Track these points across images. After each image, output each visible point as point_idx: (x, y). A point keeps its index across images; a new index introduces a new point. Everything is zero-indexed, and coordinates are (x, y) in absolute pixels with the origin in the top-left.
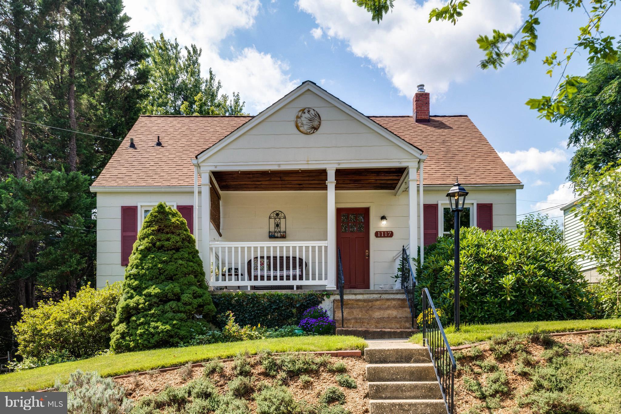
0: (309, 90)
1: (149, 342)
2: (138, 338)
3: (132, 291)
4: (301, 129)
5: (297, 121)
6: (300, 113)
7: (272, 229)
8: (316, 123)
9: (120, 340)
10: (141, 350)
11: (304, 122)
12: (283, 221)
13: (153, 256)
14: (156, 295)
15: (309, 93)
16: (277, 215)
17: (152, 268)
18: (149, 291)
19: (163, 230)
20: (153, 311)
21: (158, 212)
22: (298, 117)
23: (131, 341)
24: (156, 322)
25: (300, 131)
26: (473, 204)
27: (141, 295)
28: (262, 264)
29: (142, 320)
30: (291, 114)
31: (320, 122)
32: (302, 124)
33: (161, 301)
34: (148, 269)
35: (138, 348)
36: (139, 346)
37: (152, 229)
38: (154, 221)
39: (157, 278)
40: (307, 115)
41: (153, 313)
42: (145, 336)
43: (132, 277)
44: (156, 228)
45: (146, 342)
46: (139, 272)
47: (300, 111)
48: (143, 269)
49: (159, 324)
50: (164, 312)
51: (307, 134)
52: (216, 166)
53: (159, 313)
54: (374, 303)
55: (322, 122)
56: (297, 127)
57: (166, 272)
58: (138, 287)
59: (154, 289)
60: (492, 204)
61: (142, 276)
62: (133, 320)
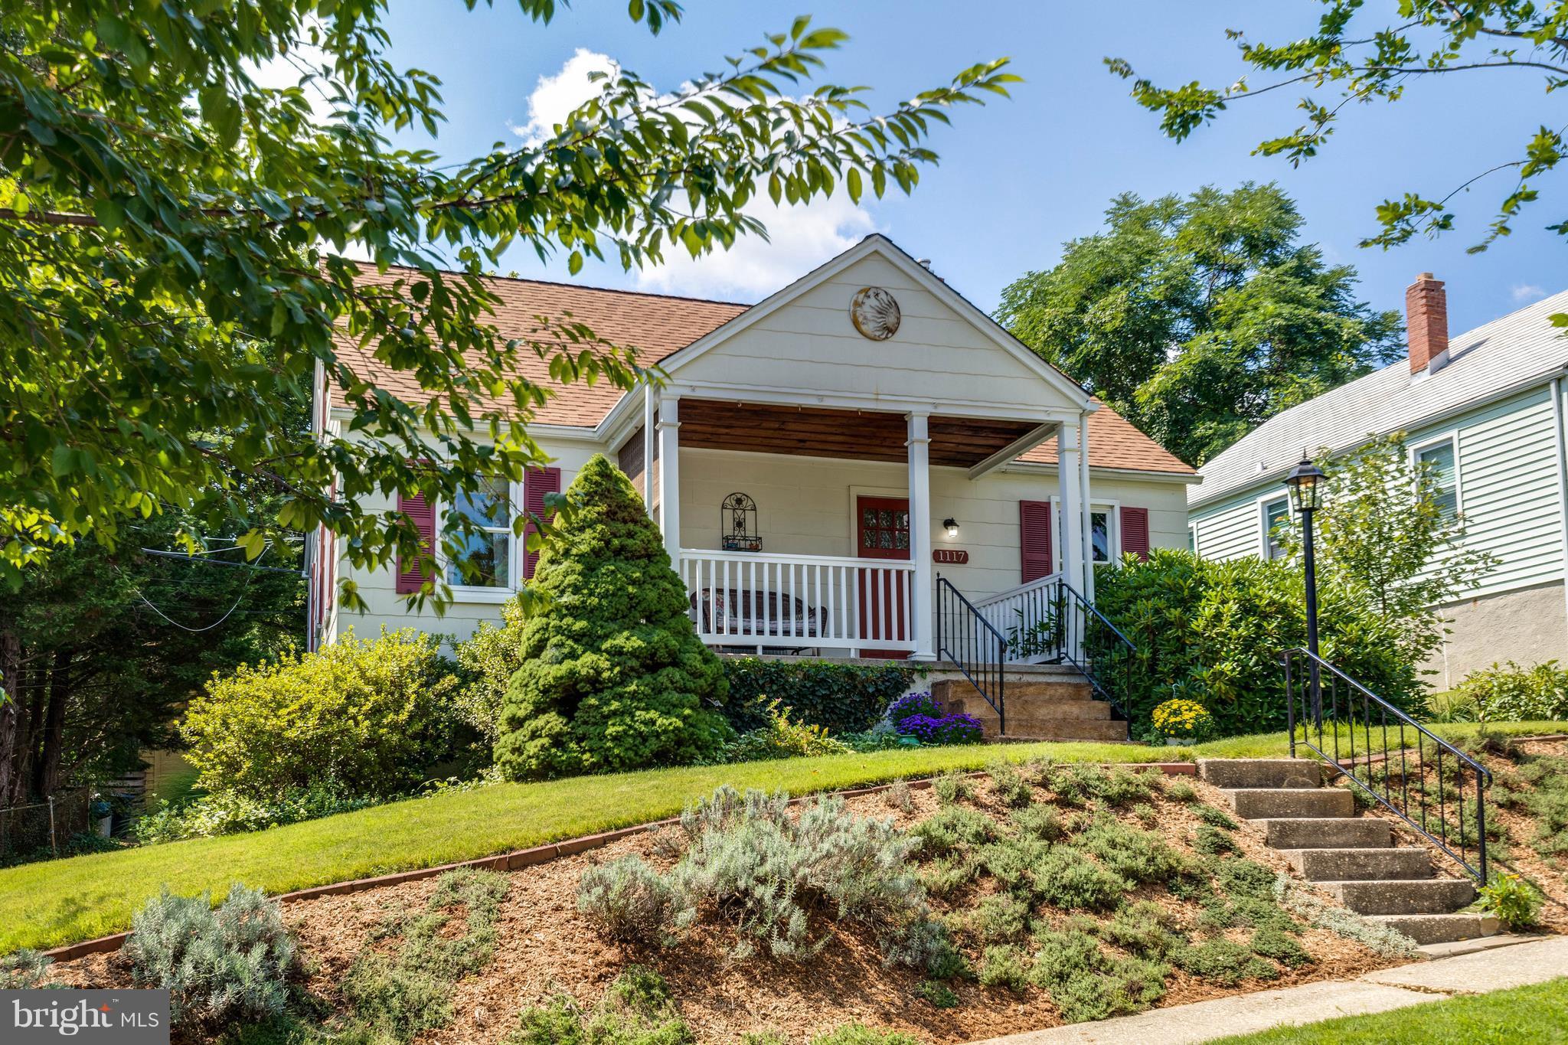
0: (876, 252)
1: (636, 754)
2: (609, 744)
3: (570, 642)
4: (864, 328)
5: (854, 313)
6: (861, 296)
7: (728, 532)
8: (891, 320)
9: (553, 750)
10: (613, 770)
11: (869, 316)
12: (750, 515)
13: (612, 568)
14: (634, 654)
15: (877, 257)
16: (739, 501)
17: (614, 595)
18: (615, 642)
19: (615, 513)
20: (633, 687)
21: (601, 474)
22: (857, 304)
23: (583, 753)
24: (647, 709)
25: (862, 333)
26: (1112, 507)
27: (597, 650)
28: (720, 604)
29: (615, 705)
30: (844, 296)
31: (899, 319)
32: (865, 318)
33: (643, 665)
34: (602, 597)
35: (607, 765)
36: (610, 763)
37: (597, 509)
38: (596, 492)
39: (624, 617)
40: (873, 302)
41: (635, 692)
42: (630, 740)
43: (564, 611)
44: (603, 508)
45: (631, 754)
46: (583, 602)
47: (861, 292)
48: (591, 594)
49: (653, 714)
50: (658, 691)
51: (874, 340)
52: (693, 388)
53: (648, 691)
54: (1023, 690)
55: (903, 320)
56: (856, 324)
57: (644, 605)
58: (584, 635)
59: (628, 639)
60: (1146, 510)
61: (592, 611)
62: (591, 706)
